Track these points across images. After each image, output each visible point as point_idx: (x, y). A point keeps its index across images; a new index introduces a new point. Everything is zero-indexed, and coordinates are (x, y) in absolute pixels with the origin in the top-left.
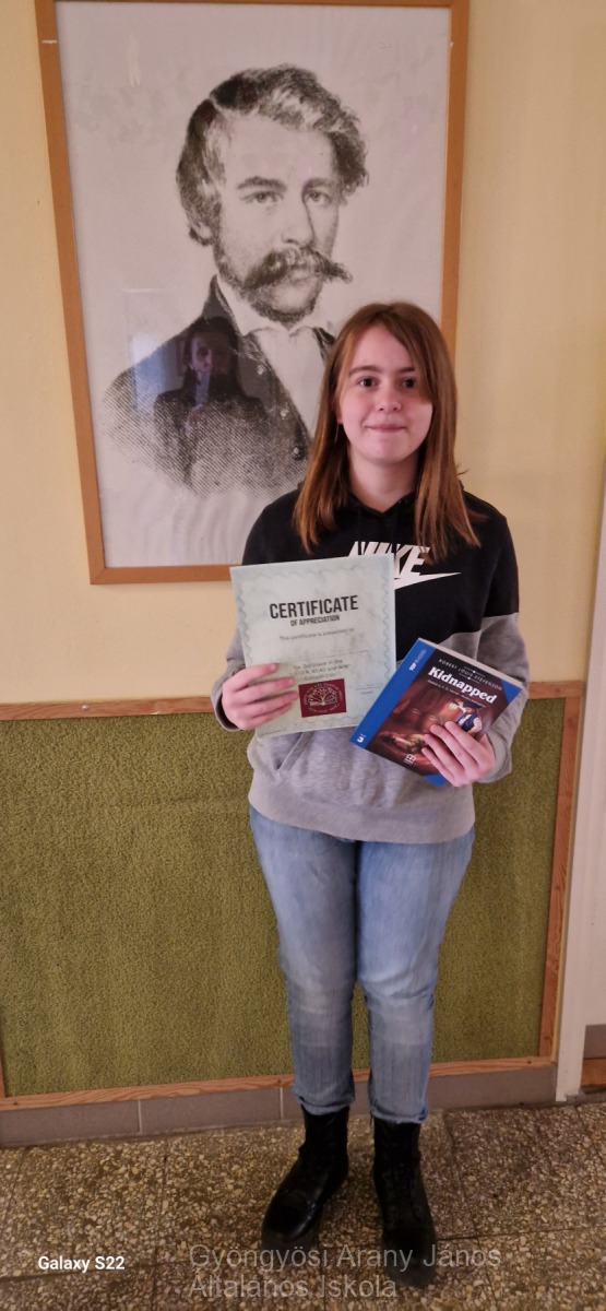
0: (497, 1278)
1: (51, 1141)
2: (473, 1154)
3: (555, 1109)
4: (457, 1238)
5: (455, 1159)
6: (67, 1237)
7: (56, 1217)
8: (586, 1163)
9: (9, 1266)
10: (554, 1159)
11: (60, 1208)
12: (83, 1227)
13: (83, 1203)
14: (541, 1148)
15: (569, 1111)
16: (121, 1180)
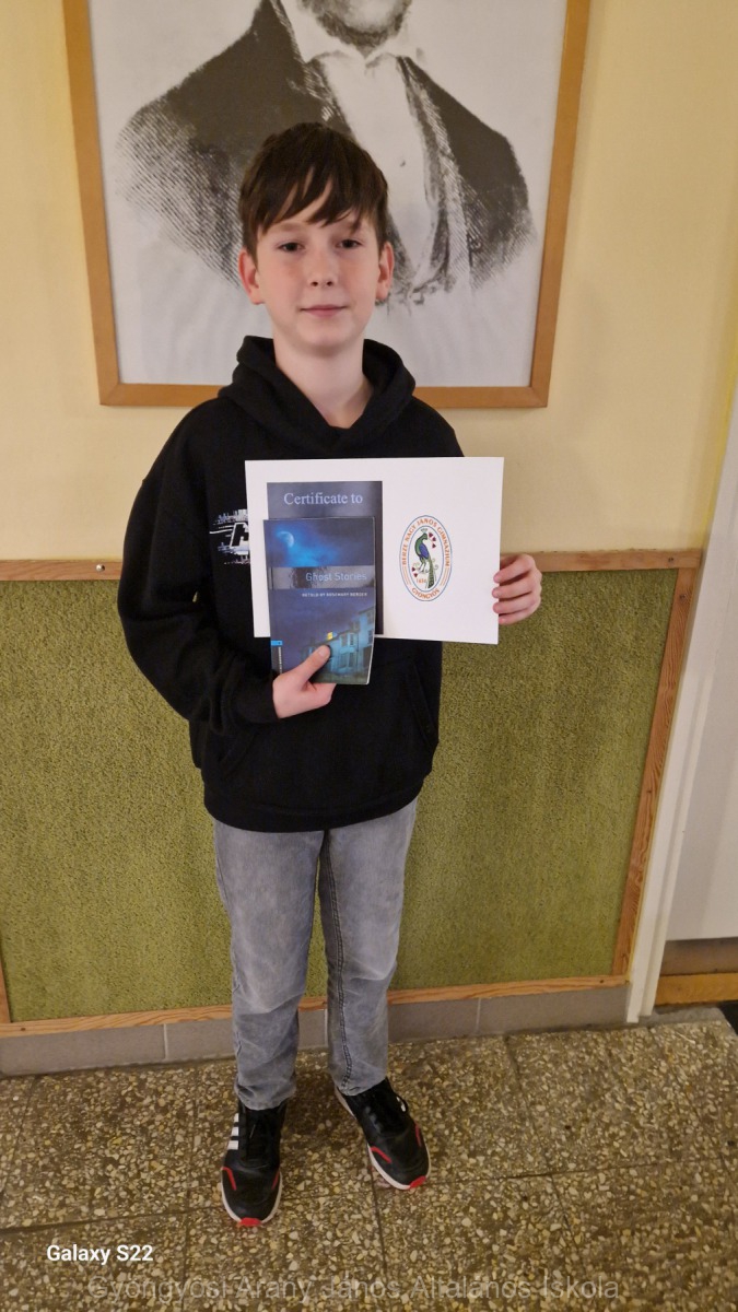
0: (577, 1221)
1: (65, 1068)
2: (540, 1080)
3: (626, 1031)
4: (527, 1175)
5: (520, 1087)
6: (85, 1179)
7: (72, 1155)
8: (665, 1089)
9: (17, 1214)
10: (630, 1085)
11: (76, 1146)
12: (104, 1167)
13: (103, 1139)
14: (614, 1073)
15: (642, 1032)
16: (145, 1113)
